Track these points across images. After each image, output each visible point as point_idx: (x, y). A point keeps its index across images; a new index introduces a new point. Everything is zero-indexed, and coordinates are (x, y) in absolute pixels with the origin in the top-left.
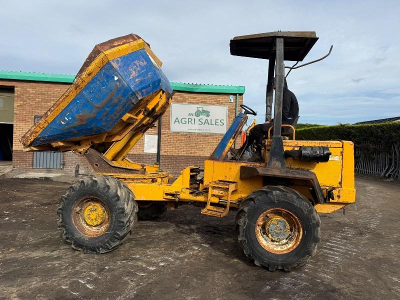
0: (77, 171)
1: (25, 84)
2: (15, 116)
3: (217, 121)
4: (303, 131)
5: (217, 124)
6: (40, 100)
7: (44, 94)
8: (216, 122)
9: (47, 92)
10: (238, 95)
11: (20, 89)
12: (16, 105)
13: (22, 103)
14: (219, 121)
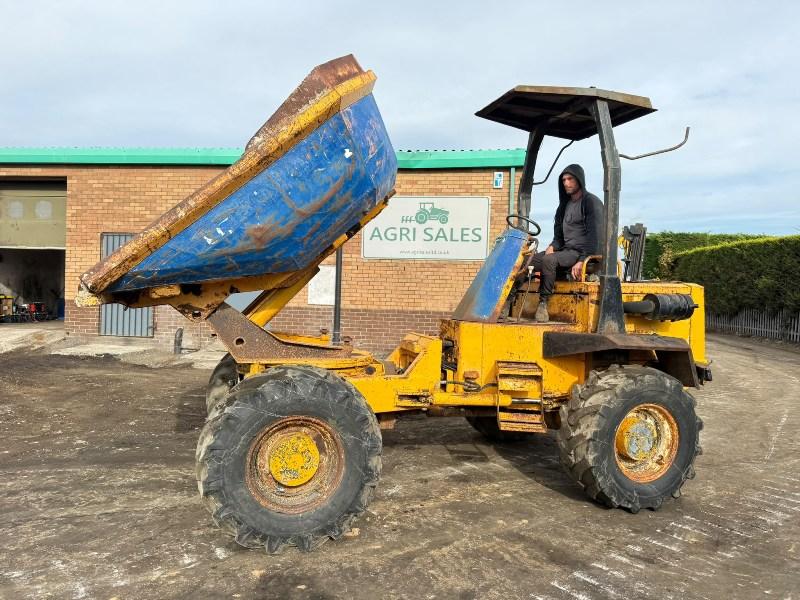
0: (178, 342)
1: (85, 172)
2: (68, 233)
3: (465, 232)
4: (718, 251)
5: (465, 238)
6: (111, 201)
7: (118, 189)
8: (462, 235)
9: (122, 185)
10: (513, 170)
11: (75, 181)
12: (69, 212)
13: (80, 208)
14: (470, 232)
